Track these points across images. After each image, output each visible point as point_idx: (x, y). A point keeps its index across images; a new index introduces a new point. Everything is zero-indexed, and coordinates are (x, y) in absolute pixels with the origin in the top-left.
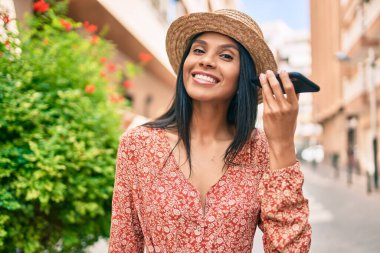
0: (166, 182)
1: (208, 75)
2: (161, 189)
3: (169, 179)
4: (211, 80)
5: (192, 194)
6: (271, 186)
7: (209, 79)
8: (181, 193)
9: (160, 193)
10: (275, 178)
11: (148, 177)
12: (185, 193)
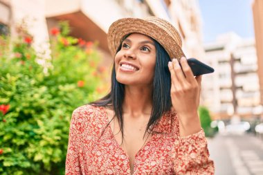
0: (103, 148)
1: (129, 64)
2: (99, 153)
3: (105, 145)
4: (133, 68)
5: (122, 157)
6: (181, 151)
7: (130, 67)
8: (113, 156)
9: (98, 156)
10: (183, 144)
11: (91, 143)
12: (116, 156)
